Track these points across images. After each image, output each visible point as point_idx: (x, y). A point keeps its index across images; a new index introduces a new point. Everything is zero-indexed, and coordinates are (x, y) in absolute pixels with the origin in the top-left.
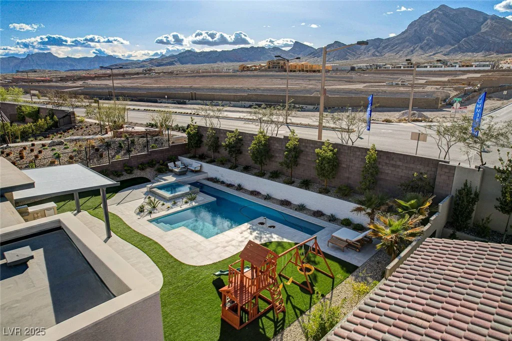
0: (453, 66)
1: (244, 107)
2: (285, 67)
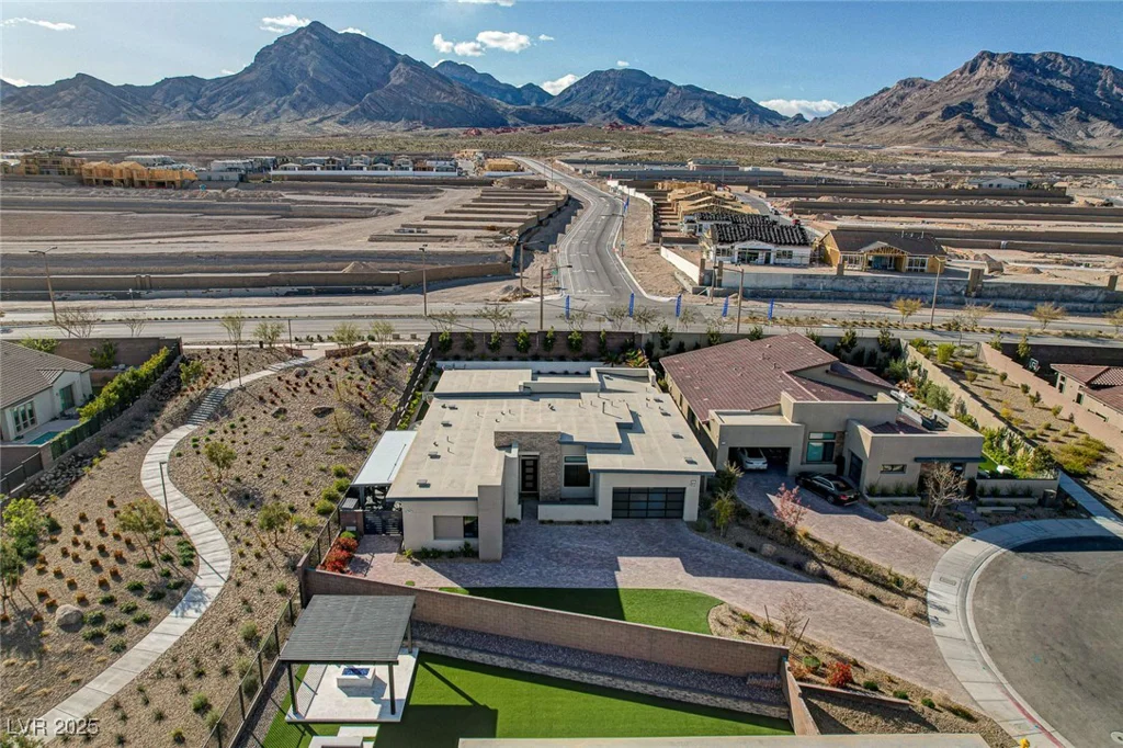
0: (402, 169)
1: (277, 295)
2: (76, 171)
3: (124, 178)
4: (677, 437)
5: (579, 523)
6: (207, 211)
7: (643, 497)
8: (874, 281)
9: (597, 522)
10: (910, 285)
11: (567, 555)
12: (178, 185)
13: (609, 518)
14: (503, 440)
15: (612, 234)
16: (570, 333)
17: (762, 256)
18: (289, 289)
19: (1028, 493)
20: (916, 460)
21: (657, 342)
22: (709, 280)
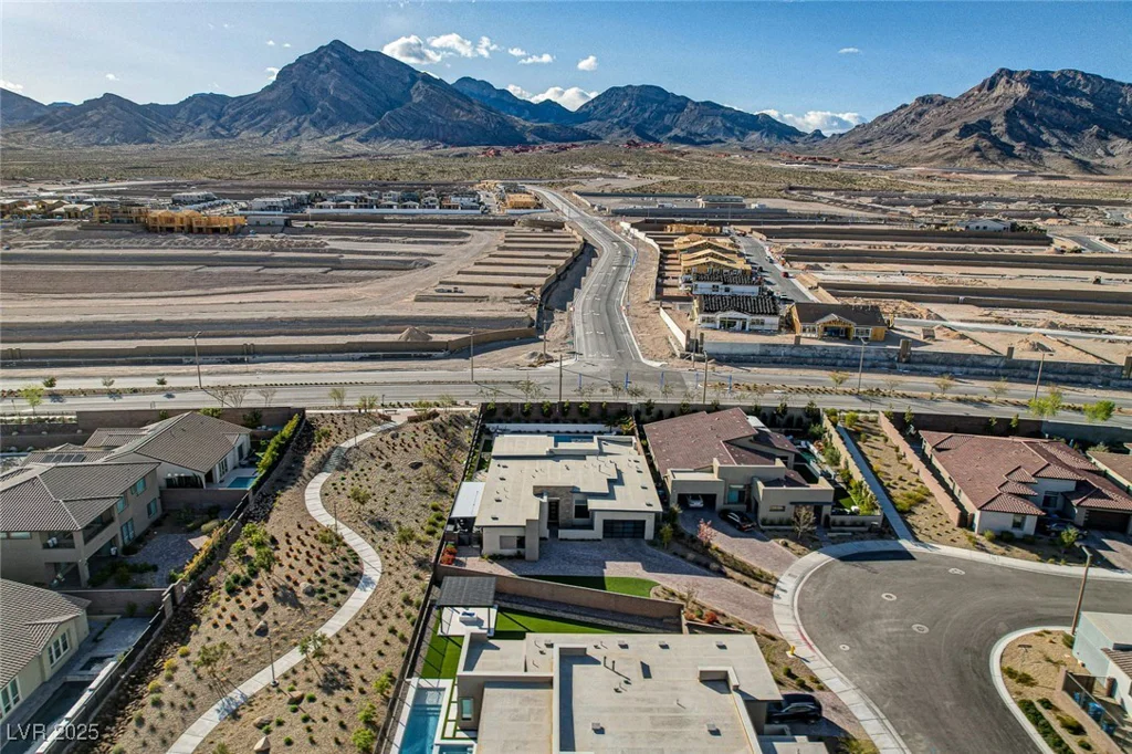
2: (142, 219)
3: (185, 225)
4: (644, 488)
5: (583, 540)
6: (266, 263)
7: (621, 526)
8: (824, 348)
9: (594, 540)
10: (853, 353)
11: (575, 558)
12: (231, 230)
13: (601, 537)
14: (538, 491)
15: (621, 288)
16: (581, 403)
17: (739, 324)
18: (362, 354)
19: (863, 524)
20: (792, 503)
21: (644, 410)
22: (694, 346)
